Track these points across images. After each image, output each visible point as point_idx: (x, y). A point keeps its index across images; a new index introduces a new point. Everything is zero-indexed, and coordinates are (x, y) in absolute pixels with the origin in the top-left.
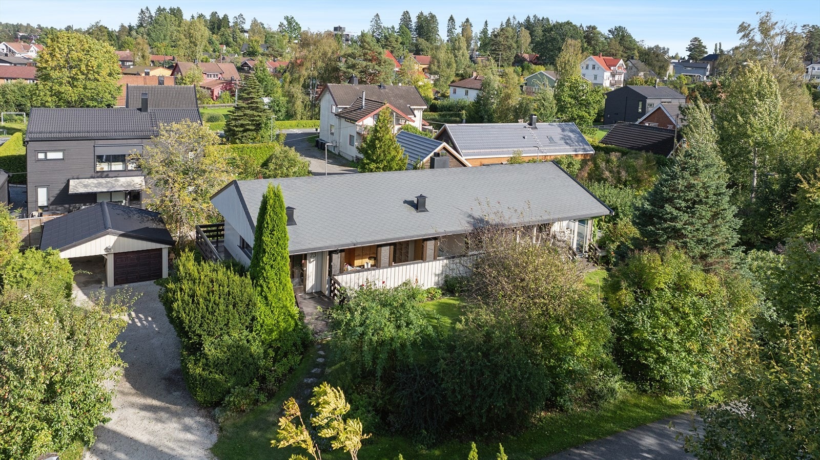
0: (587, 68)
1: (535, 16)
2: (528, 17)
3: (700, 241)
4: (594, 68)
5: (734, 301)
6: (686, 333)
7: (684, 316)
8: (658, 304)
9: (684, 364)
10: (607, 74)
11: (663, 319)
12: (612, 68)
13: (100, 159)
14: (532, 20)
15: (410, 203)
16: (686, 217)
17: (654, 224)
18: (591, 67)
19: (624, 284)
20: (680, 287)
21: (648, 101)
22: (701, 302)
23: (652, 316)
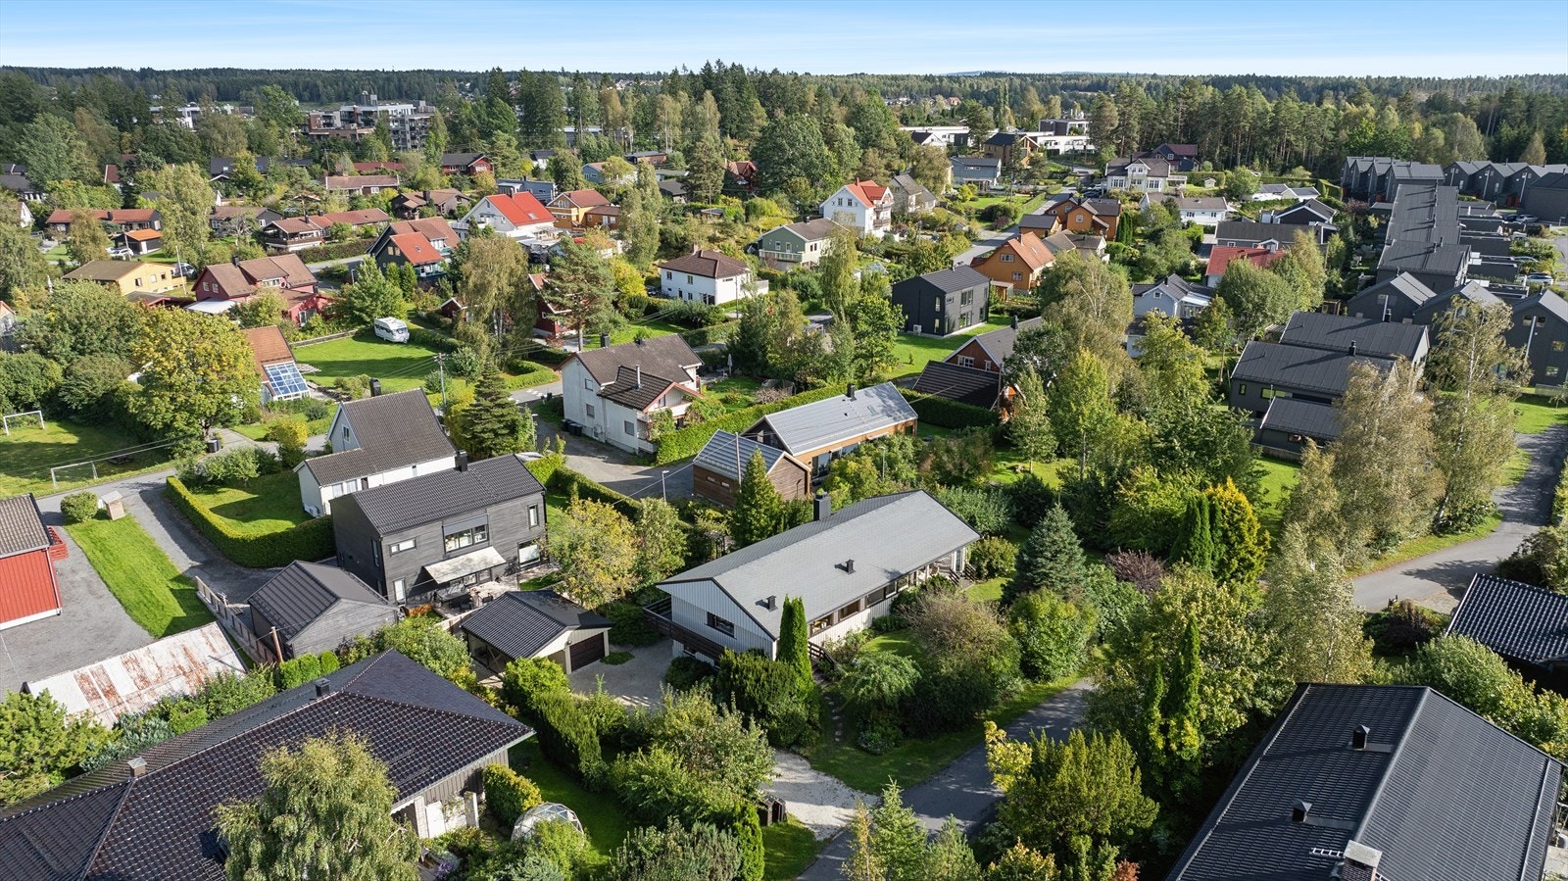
0: (840, 203)
1: (719, 62)
2: (708, 64)
3: (1062, 580)
4: (850, 204)
5: (1084, 617)
6: (1060, 644)
7: (1058, 634)
8: (1042, 629)
9: (1059, 662)
10: (870, 212)
11: (1045, 637)
12: (875, 202)
13: (449, 537)
14: (715, 70)
15: (839, 566)
16: (1051, 564)
17: (1031, 571)
18: (845, 202)
19: (1020, 619)
20: (1052, 616)
21: (947, 296)
22: (1066, 623)
23: (1039, 636)
